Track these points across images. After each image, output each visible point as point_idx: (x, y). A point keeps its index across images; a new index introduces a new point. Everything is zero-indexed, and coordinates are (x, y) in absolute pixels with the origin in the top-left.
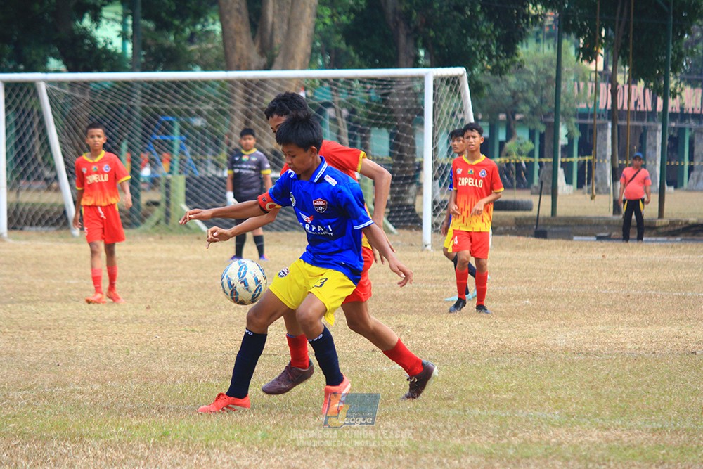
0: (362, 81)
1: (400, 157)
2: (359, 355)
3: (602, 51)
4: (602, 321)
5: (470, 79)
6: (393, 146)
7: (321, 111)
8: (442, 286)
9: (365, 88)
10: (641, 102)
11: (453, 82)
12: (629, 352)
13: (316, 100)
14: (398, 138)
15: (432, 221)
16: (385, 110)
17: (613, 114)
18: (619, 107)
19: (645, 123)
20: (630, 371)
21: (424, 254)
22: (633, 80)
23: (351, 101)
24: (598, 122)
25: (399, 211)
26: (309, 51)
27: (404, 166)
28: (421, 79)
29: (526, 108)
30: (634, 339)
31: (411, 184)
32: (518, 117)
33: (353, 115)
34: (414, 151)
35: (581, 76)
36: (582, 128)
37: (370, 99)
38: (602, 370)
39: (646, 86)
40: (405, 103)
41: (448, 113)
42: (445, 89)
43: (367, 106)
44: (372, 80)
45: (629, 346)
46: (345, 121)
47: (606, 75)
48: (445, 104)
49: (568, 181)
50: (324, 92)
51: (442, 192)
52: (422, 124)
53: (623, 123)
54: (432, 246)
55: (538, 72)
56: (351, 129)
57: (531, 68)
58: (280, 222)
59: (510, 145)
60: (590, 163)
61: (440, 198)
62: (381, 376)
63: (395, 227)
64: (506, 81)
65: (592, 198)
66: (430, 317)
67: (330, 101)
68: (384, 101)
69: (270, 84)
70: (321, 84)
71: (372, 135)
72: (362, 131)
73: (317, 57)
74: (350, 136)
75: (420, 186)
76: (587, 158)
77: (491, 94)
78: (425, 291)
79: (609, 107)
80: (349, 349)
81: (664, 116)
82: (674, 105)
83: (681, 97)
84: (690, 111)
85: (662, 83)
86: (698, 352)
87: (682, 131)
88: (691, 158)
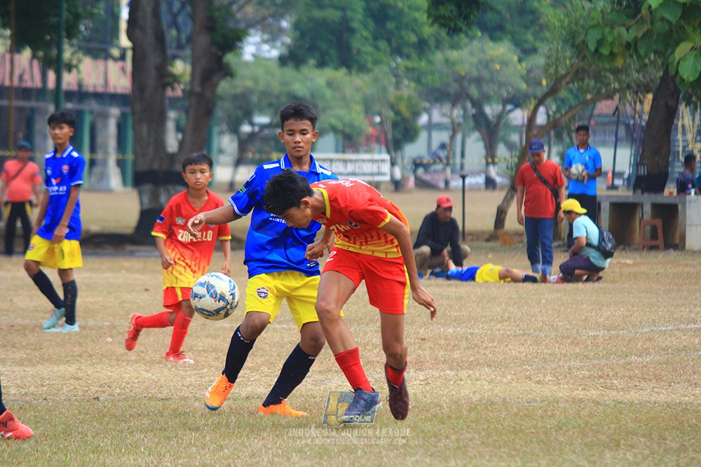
10: (27, 76)
19: (34, 104)
22: (17, 47)
39: (33, 56)
53: (4, 102)
81: (58, 94)
82: (69, 80)
83: (79, 72)
84: (91, 89)
85: (54, 52)
86: (101, 398)
87: (80, 114)
88: (93, 150)
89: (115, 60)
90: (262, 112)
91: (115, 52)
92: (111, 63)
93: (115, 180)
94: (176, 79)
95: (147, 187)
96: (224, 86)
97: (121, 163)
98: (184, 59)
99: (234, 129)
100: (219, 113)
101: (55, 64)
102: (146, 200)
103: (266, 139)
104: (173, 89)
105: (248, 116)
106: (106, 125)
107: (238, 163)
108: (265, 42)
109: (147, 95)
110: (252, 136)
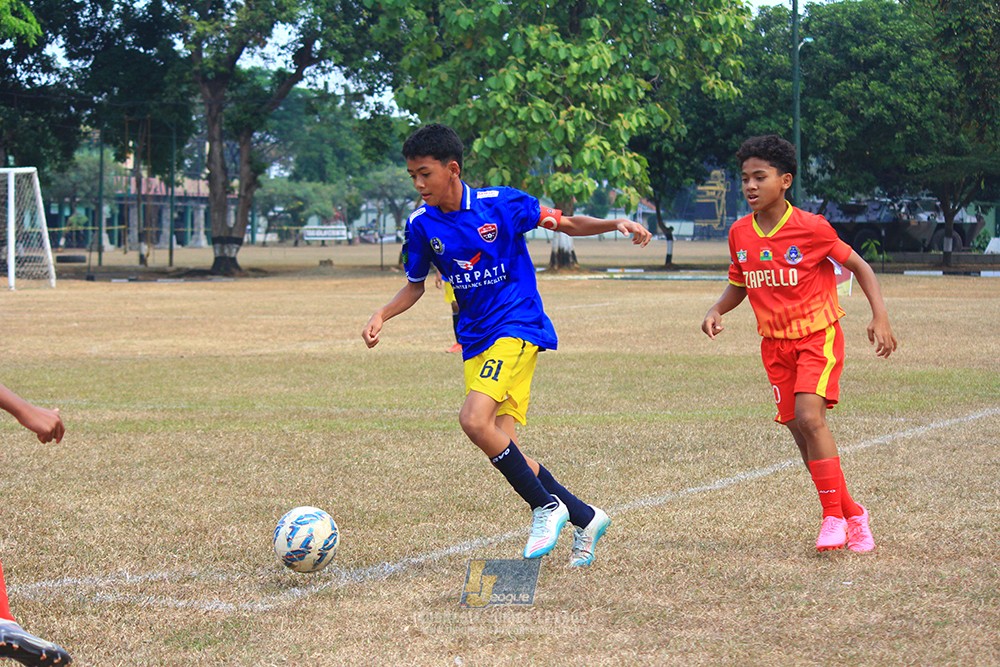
3: (131, 156)
10: (158, 190)
11: (28, 177)
15: (16, 270)
17: (139, 197)
18: (142, 192)
19: (162, 203)
21: (10, 293)
22: (152, 174)
24: (130, 203)
29: (82, 194)
32: (77, 200)
35: (119, 173)
36: (121, 207)
39: (161, 180)
47: (134, 172)
48: (23, 192)
49: (112, 242)
53: (145, 203)
54: (16, 287)
55: (90, 170)
57: (85, 167)
59: (72, 219)
60: (124, 230)
64: (68, 176)
65: (126, 253)
76: (123, 227)
77: (58, 185)
79: (136, 193)
81: (172, 198)
82: (179, 191)
83: (183, 186)
84: (191, 195)
85: (171, 177)
87: (186, 208)
88: (192, 226)
90: (279, 205)
92: (201, 181)
93: (204, 241)
94: (232, 189)
95: (218, 245)
96: (257, 192)
97: (206, 233)
98: (237, 179)
99: (265, 214)
100: (257, 206)
101: (170, 183)
102: (217, 252)
103: (281, 219)
104: (231, 194)
105: (272, 207)
106: (199, 213)
107: (267, 231)
108: (281, 169)
109: (218, 197)
110: (274, 217)
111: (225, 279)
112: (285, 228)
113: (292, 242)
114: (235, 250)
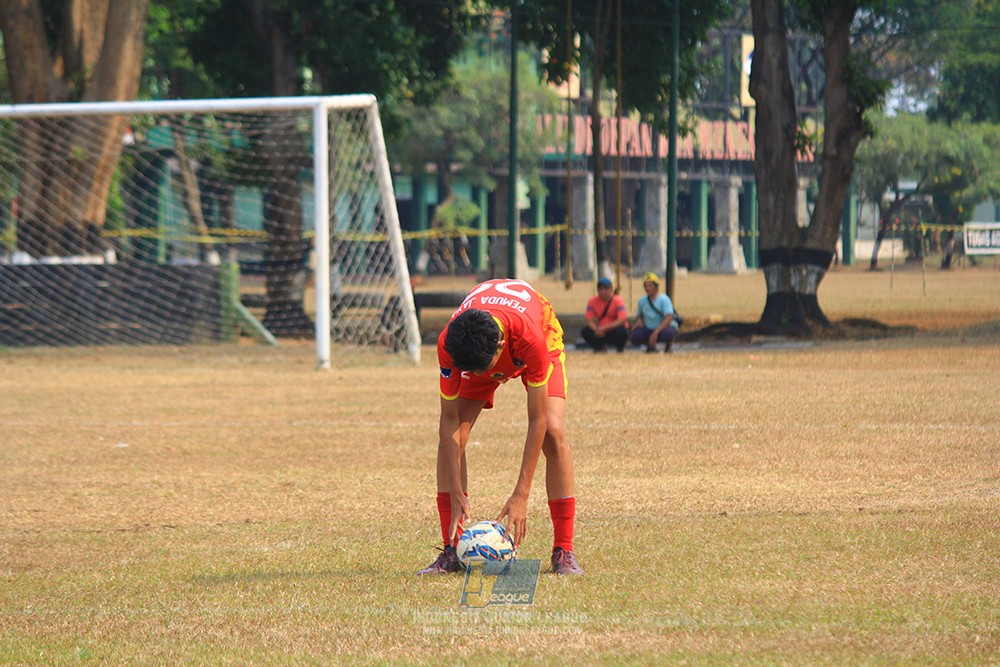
0: (221, 116)
1: (280, 231)
2: (226, 529)
3: (576, 69)
4: (587, 469)
5: (383, 112)
6: (269, 214)
7: (158, 164)
8: (348, 422)
9: (223, 127)
10: (635, 144)
11: (357, 116)
12: (628, 514)
13: (151, 146)
14: (276, 201)
15: (331, 325)
16: (255, 161)
17: (596, 161)
18: (604, 150)
19: (643, 175)
20: (631, 543)
21: (318, 376)
22: (623, 111)
23: (202, 147)
24: (575, 173)
25: (279, 312)
26: (137, 72)
27: (284, 244)
28: (308, 112)
29: (465, 155)
30: (634, 496)
31: (298, 270)
32: (454, 167)
33: (206, 169)
34: (299, 221)
35: (546, 107)
36: (550, 182)
37: (232, 144)
38: (589, 543)
39: (643, 120)
40: (285, 149)
41: (350, 164)
42: (345, 126)
43: (229, 153)
44: (234, 115)
45: (628, 506)
46: (195, 178)
47: (583, 104)
48: (346, 151)
49: (532, 262)
50: (162, 134)
51: (344, 281)
52: (311, 179)
53: (610, 174)
54: (333, 363)
55: (483, 101)
56: (204, 188)
58: (102, 331)
59: (444, 211)
60: (563, 235)
61: (343, 290)
62: (260, 560)
63: (275, 335)
64: (435, 114)
65: (568, 286)
66: (330, 469)
67: (171, 147)
68: (254, 147)
69: (80, 123)
70: (158, 122)
71: (237, 198)
72: (221, 192)
73: (149, 82)
74: (203, 199)
75: (310, 274)
76: (558, 228)
77: (415, 135)
78: (323, 430)
79: (589, 151)
80: (211, 521)
81: (672, 163)
82: (684, 146)
83: (695, 135)
84: (709, 156)
85: (667, 114)
86: (729, 513)
87: (696, 185)
88: (711, 226)
89: (735, 120)
90: (907, 175)
91: (736, 112)
92: (730, 124)
93: (738, 260)
94: (806, 140)
95: (775, 267)
96: (863, 147)
97: (744, 241)
98: (815, 118)
99: (876, 198)
100: (857, 178)
101: (668, 128)
102: (774, 283)
103: (913, 208)
104: (803, 152)
105: (892, 181)
106: (726, 197)
107: (880, 237)
108: (911, 94)
109: (773, 161)
110: (896, 204)
111: (791, 344)
112: (924, 228)
113: (936, 259)
114: (813, 278)
